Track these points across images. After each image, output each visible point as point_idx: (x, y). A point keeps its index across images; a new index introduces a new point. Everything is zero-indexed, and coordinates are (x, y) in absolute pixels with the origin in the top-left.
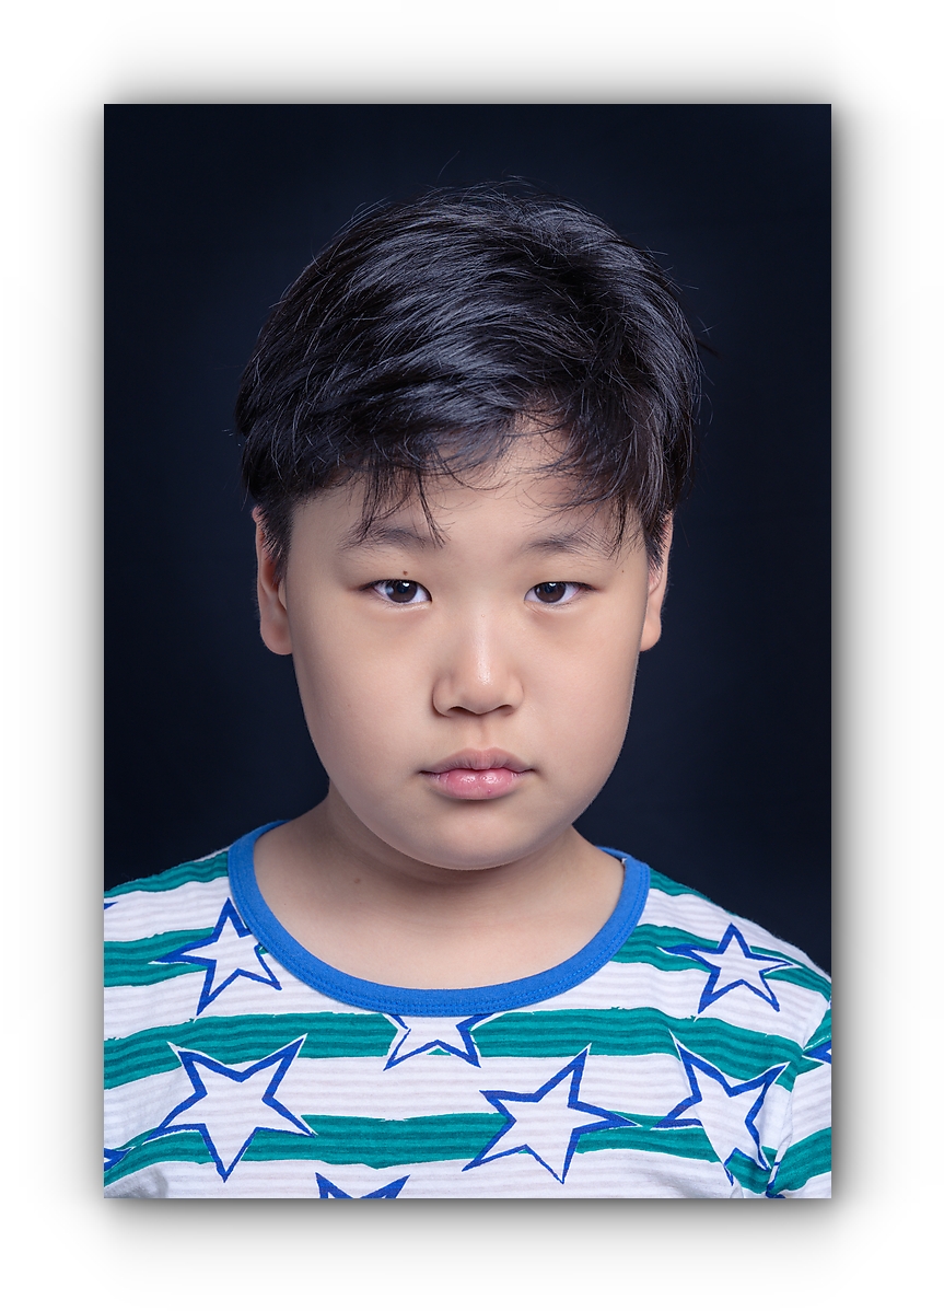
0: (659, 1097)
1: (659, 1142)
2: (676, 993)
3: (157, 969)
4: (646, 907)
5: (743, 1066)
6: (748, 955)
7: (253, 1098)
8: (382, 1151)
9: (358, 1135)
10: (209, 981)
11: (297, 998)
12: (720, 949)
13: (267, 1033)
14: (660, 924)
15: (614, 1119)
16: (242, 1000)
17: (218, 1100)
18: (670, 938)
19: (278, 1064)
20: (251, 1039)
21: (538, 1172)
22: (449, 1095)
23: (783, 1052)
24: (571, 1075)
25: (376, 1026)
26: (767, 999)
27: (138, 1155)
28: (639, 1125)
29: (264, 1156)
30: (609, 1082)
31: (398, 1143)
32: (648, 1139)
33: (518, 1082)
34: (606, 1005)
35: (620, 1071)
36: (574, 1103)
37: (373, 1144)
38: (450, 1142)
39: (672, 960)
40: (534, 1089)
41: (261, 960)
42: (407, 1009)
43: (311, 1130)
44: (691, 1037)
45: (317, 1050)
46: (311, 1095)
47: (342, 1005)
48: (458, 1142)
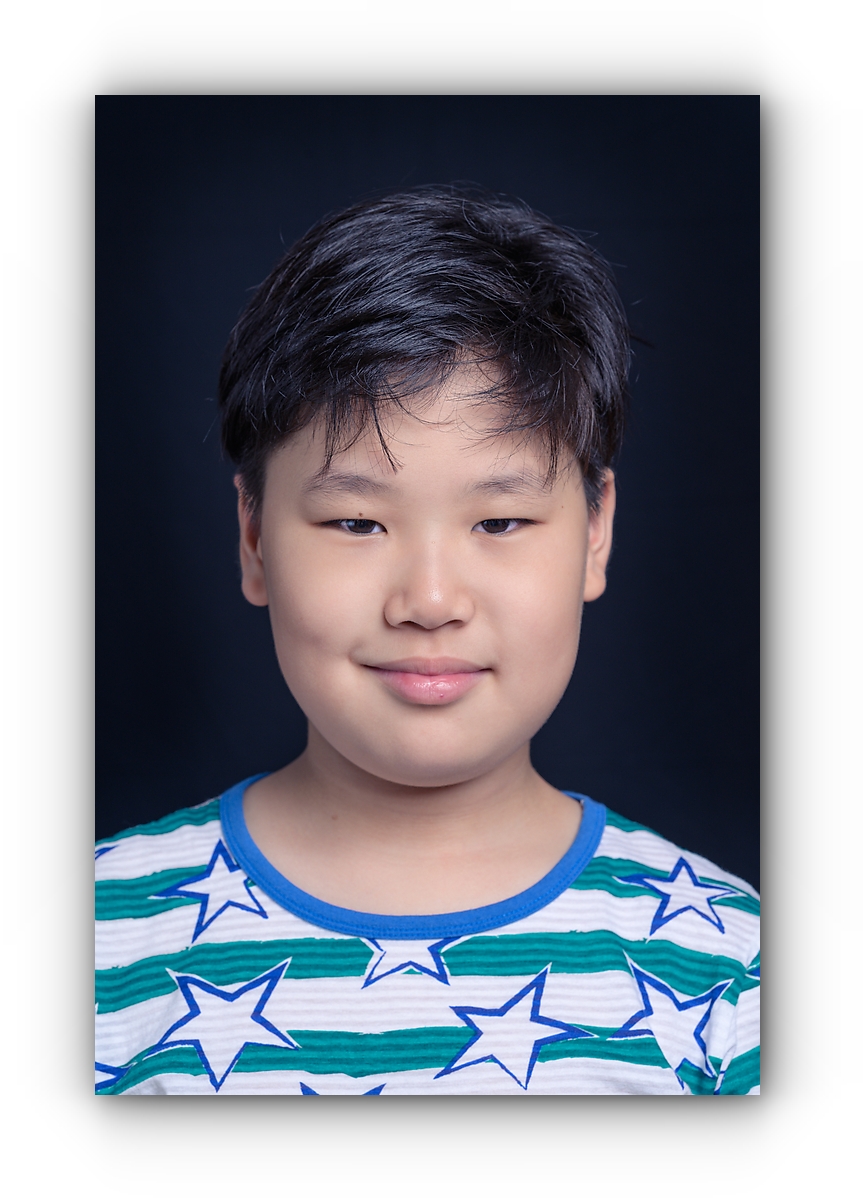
0: (614, 1010)
1: (615, 1051)
2: (630, 918)
3: (155, 903)
4: (603, 841)
5: (691, 984)
6: (696, 883)
7: (242, 1015)
8: (361, 1061)
9: (338, 1047)
10: (202, 913)
11: (283, 926)
12: (671, 878)
13: (255, 957)
14: (615, 855)
15: (572, 1031)
16: (232, 928)
17: (211, 1019)
18: (624, 869)
19: (265, 985)
20: (241, 963)
21: (503, 1079)
22: (421, 1010)
23: (727, 970)
24: (533, 992)
25: (354, 949)
26: (713, 923)
27: (138, 1070)
28: (596, 1036)
29: (252, 1068)
30: (569, 997)
31: (375, 1055)
32: (604, 1048)
33: (485, 998)
34: (565, 928)
35: (578, 987)
36: (536, 1017)
37: (352, 1055)
38: (423, 1053)
39: (626, 888)
40: (499, 1005)
41: (250, 892)
42: (382, 933)
43: (296, 1044)
44: (643, 957)
45: (300, 972)
46: (295, 1012)
47: (322, 931)
48: (430, 1052)
